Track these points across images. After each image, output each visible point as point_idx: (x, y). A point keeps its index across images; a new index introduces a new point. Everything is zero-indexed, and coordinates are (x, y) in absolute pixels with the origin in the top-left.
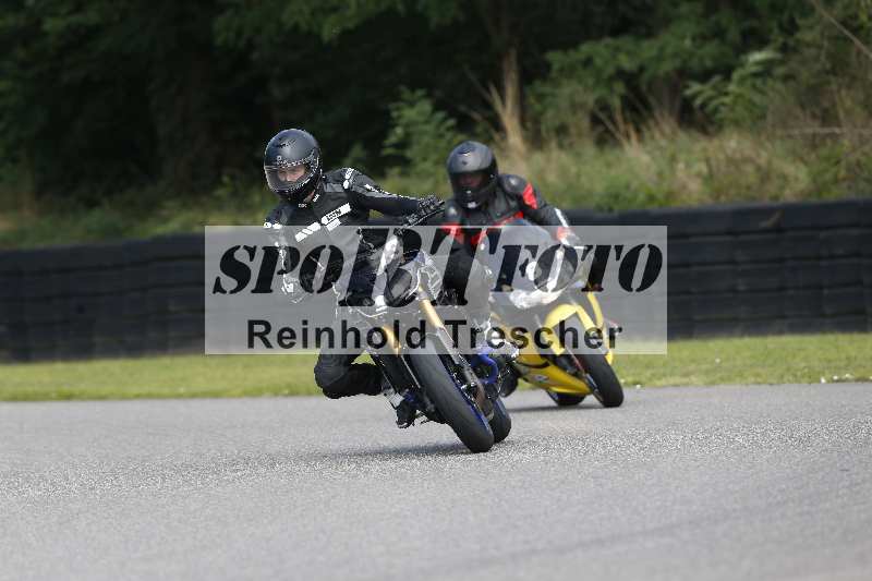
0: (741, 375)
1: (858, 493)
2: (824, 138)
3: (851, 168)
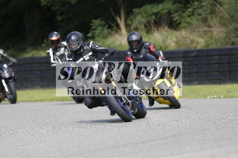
0: (186, 96)
1: (218, 128)
2: (209, 31)
3: (215, 40)
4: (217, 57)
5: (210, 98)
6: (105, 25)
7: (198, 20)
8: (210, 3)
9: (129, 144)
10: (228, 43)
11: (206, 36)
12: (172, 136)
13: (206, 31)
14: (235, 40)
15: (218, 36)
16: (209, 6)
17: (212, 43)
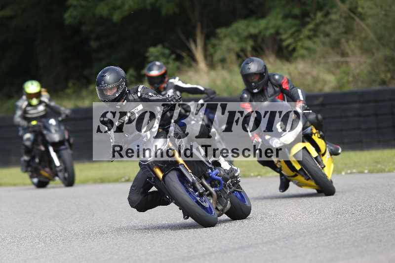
1: (359, 224)
2: (342, 63)
3: (354, 77)
4: (357, 106)
5: (346, 173)
6: (170, 55)
7: (324, 44)
8: (344, 15)
9: (213, 252)
10: (374, 81)
11: (338, 71)
12: (284, 238)
13: (338, 62)
14: (386, 76)
15: (358, 71)
16: (343, 20)
17: (348, 82)
